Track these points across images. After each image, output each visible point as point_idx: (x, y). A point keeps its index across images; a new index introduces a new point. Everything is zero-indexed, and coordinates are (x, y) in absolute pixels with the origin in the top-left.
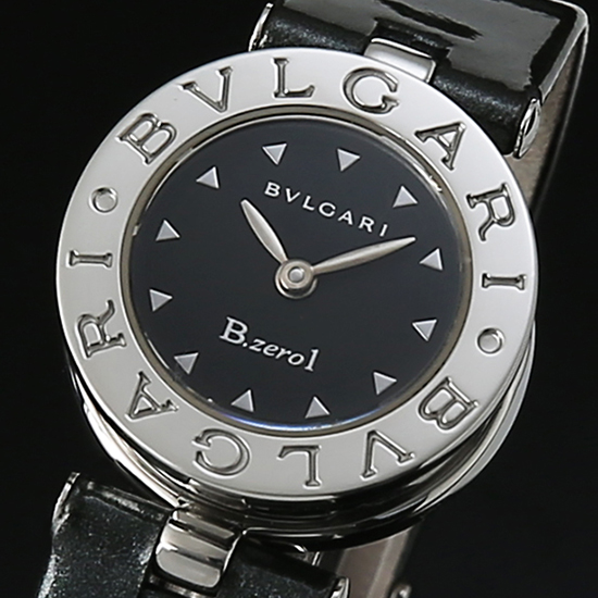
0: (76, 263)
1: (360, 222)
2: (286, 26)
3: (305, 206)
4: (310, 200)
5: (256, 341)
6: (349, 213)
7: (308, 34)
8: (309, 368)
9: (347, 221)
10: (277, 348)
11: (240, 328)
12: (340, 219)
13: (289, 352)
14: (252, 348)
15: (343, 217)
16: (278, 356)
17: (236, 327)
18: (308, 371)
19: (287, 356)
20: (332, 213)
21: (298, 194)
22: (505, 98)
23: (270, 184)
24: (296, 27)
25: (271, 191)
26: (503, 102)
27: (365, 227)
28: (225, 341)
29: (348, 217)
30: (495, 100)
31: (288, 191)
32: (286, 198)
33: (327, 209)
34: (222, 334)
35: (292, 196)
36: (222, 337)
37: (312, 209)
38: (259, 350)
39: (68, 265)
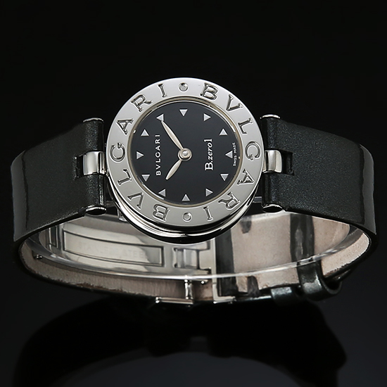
1: (158, 144)
5: (209, 159)
6: (156, 148)
10: (209, 152)
12: (159, 150)
19: (210, 148)
25: (159, 173)
31: (157, 169)
38: (212, 157)
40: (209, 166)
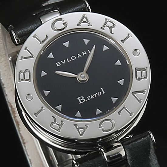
0: (37, 115)
1: (83, 54)
2: (20, 31)
3: (68, 61)
4: (68, 59)
5: (88, 97)
6: (78, 54)
7: (26, 28)
8: (104, 93)
9: (80, 57)
10: (93, 95)
11: (82, 98)
12: (78, 57)
13: (97, 94)
14: (88, 99)
15: (78, 56)
16: (95, 96)
17: (81, 98)
18: (104, 94)
19: (97, 95)
20: (75, 58)
21: (64, 60)
22: (79, 5)
23: (57, 63)
24: (22, 29)
25: (58, 65)
26: (79, 6)
27: (85, 54)
28: (81, 104)
29: (79, 55)
30: (77, 7)
31: (62, 61)
32: (63, 63)
33: (74, 58)
34: (79, 103)
35: (64, 62)
36: (80, 103)
37: (70, 61)
38: (90, 99)
39: (36, 117)
40: (81, 100)
